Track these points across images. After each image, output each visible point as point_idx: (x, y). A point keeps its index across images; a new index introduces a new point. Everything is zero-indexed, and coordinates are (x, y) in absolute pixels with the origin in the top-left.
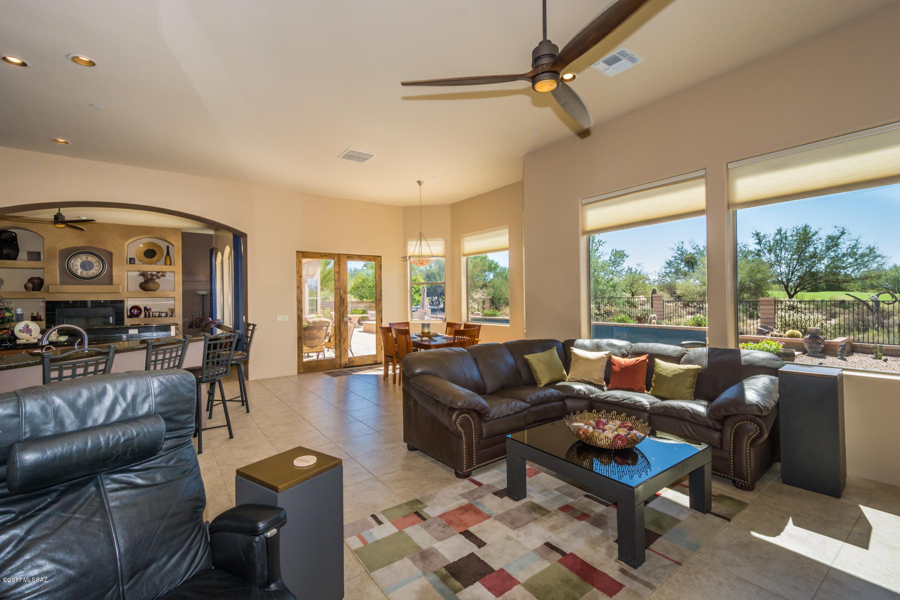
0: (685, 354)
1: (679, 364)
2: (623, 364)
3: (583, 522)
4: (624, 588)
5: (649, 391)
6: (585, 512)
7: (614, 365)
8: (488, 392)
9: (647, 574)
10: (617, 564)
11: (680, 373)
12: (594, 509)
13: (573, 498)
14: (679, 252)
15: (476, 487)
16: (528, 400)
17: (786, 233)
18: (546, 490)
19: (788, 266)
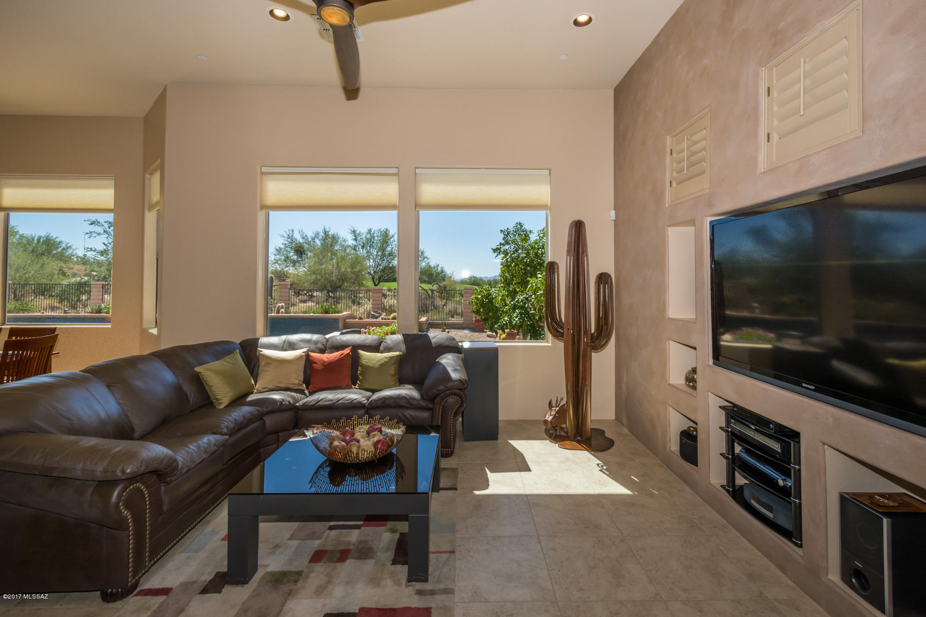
0: (382, 342)
1: (378, 352)
2: (327, 360)
3: (348, 561)
4: (432, 610)
5: (355, 385)
6: (342, 548)
7: (315, 363)
8: (137, 434)
9: (439, 581)
10: (411, 588)
11: (386, 362)
12: (348, 539)
13: (317, 539)
14: (289, 240)
15: (161, 599)
16: (225, 430)
17: (374, 234)
18: (277, 546)
19: (374, 261)
